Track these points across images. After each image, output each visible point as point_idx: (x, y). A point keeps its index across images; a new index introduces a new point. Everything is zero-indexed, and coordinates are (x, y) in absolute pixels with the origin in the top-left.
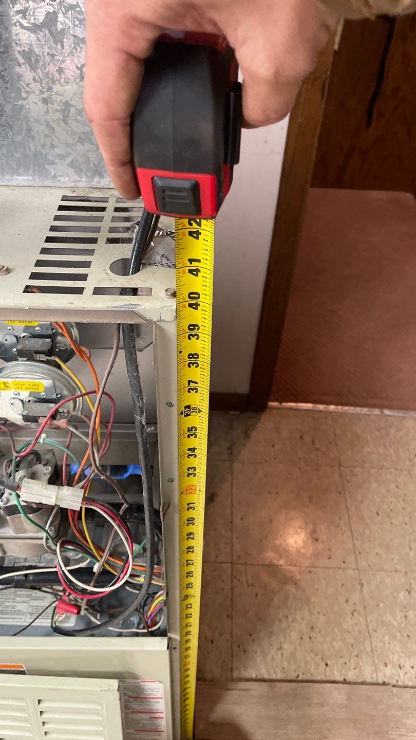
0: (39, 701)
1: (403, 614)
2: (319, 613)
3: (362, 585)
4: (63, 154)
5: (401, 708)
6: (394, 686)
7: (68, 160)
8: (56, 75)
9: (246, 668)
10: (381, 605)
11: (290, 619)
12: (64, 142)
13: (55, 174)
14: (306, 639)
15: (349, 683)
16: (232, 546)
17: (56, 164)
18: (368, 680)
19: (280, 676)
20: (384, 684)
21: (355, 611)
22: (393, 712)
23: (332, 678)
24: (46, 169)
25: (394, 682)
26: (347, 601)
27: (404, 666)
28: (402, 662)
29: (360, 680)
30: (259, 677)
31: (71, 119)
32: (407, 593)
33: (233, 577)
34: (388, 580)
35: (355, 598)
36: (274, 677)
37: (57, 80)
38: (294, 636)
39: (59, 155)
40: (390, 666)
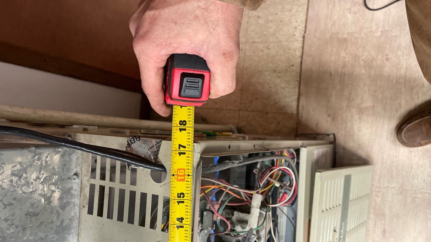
0: (323, 211)
1: (270, 23)
2: (267, 67)
3: (254, 42)
4: (57, 215)
5: (316, 30)
6: (305, 32)
7: (61, 211)
8: (9, 222)
9: (292, 107)
10: (265, 33)
11: (269, 82)
12: (50, 215)
13: (69, 220)
14: (280, 75)
15: (302, 55)
16: (230, 110)
17: (63, 219)
18: (301, 45)
19: (297, 90)
20: (304, 37)
21: (267, 48)
22: (317, 34)
23: (299, 64)
24: (65, 226)
25: (303, 33)
26: (262, 51)
27: (296, 26)
28: (294, 26)
29: (301, 50)
30: (297, 100)
31: (36, 211)
32: (260, 19)
33: (247, 110)
34: (253, 28)
35: (261, 46)
36: (297, 93)
37: (12, 222)
38: (278, 81)
39: (58, 218)
40: (295, 33)
